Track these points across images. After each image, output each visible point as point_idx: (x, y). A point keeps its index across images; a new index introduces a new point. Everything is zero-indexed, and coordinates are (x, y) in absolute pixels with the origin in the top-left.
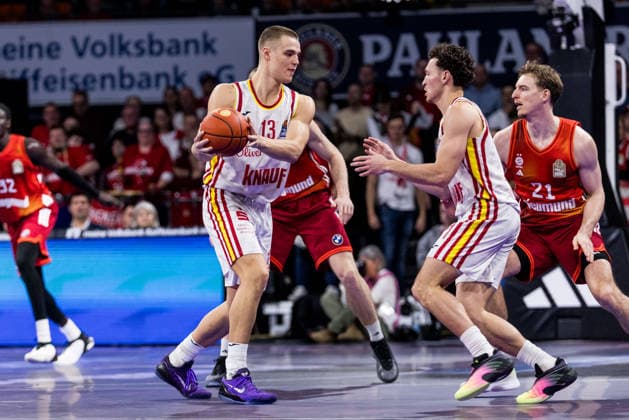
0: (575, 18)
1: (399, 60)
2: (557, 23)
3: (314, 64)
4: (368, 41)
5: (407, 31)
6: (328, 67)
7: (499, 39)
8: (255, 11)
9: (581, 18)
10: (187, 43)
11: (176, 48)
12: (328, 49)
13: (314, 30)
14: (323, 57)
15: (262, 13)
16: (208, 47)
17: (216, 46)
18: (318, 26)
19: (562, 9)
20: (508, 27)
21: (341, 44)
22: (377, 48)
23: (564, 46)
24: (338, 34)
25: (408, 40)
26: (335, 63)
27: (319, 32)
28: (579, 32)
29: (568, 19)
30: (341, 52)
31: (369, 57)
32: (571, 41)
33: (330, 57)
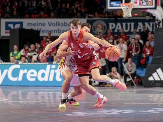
0: (160, 21)
1: (117, 28)
2: (156, 22)
3: (99, 29)
4: (110, 24)
6: (102, 29)
8: (87, 17)
9: (161, 21)
12: (102, 26)
13: (99, 22)
18: (100, 21)
21: (105, 25)
22: (112, 26)
23: (158, 27)
24: (104, 23)
25: (119, 24)
27: (100, 22)
28: (161, 24)
29: (159, 21)
30: (105, 26)
31: (111, 28)
32: (159, 26)
33: (102, 28)
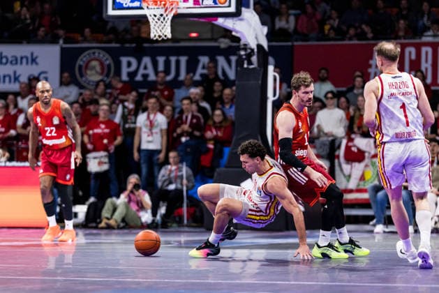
0: (252, 50)
1: (141, 71)
2: (242, 53)
4: (124, 60)
5: (146, 55)
7: (198, 61)
8: (61, 41)
9: (256, 50)
10: (22, 58)
11: (16, 61)
12: (102, 64)
13: (94, 53)
14: (98, 68)
15: (65, 43)
16: (34, 60)
17: (38, 60)
18: (97, 51)
19: (245, 45)
20: (204, 54)
21: (109, 61)
22: (129, 64)
23: (245, 66)
24: (107, 56)
25: (147, 60)
26: (106, 71)
27: (97, 54)
28: (254, 59)
29: (249, 51)
30: (109, 66)
31: (125, 71)
32: (250, 63)
33: (103, 69)
